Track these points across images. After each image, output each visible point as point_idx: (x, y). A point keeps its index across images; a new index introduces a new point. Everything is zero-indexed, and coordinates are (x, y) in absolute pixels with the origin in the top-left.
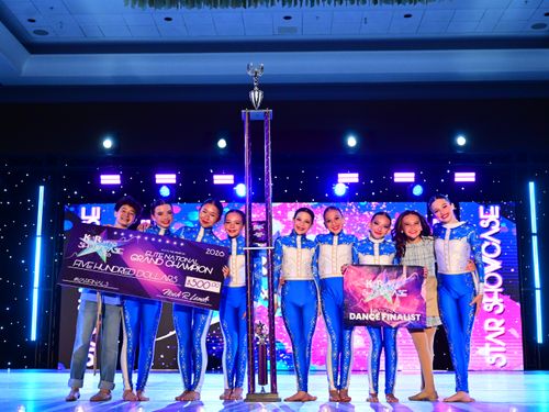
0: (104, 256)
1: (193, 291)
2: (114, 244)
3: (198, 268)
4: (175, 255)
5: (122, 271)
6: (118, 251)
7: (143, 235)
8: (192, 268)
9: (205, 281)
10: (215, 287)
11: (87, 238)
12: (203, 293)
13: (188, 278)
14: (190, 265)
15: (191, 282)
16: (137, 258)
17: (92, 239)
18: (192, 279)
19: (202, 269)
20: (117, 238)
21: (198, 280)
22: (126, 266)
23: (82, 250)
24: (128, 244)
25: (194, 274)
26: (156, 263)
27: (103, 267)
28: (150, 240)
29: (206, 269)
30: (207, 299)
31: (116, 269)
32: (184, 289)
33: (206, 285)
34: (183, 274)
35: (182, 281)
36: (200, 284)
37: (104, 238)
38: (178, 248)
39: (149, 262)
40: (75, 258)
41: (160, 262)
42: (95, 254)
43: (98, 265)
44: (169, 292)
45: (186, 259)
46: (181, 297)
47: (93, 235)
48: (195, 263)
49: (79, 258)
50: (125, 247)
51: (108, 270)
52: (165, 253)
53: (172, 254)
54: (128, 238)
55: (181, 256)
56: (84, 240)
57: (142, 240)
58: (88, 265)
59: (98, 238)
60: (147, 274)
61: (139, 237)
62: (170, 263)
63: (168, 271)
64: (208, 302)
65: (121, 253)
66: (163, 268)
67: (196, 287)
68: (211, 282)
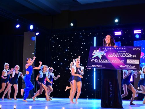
0: (100, 57)
1: (130, 65)
2: (103, 52)
4: (123, 53)
5: (106, 61)
6: (104, 54)
8: (129, 56)
9: (133, 60)
10: (137, 62)
12: (133, 65)
13: (128, 60)
14: (128, 55)
15: (129, 62)
16: (110, 56)
17: (96, 52)
19: (132, 56)
20: (104, 50)
21: (131, 60)
23: (93, 55)
24: (107, 51)
25: (130, 58)
26: (117, 56)
27: (100, 61)
28: (114, 49)
29: (134, 56)
30: (135, 66)
31: (104, 61)
32: (127, 64)
33: (134, 62)
34: (126, 59)
35: (126, 61)
37: (100, 51)
38: (124, 50)
39: (114, 57)
40: (92, 59)
41: (118, 56)
42: (97, 56)
43: (99, 60)
44: (122, 66)
45: (126, 53)
46: (126, 67)
47: (96, 50)
48: (130, 54)
49: (93, 59)
50: (106, 53)
51: (102, 61)
52: (119, 52)
53: (122, 53)
54: (107, 49)
55: (125, 52)
56: (94, 52)
57: (112, 49)
58: (95, 61)
59: (98, 51)
60: (114, 61)
61: (110, 48)
62: (121, 56)
63: (121, 59)
64: (135, 68)
65: (105, 55)
66: (119, 58)
67: (130, 63)
68: (136, 60)
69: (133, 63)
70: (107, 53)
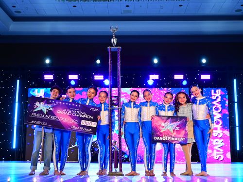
0: (45, 111)
1: (84, 126)
2: (50, 106)
3: (87, 116)
4: (77, 111)
5: (53, 118)
6: (51, 109)
7: (62, 102)
8: (84, 116)
9: (90, 122)
10: (94, 125)
11: (37, 103)
12: (89, 127)
13: (82, 121)
14: (83, 115)
15: (83, 122)
16: (60, 112)
17: (40, 104)
18: (84, 121)
19: (88, 117)
20: (51, 103)
21: (86, 121)
22: (55, 115)
23: (35, 108)
24: (56, 106)
25: (85, 119)
26: (68, 114)
27: (45, 116)
28: (65, 104)
29: (90, 117)
30: (91, 130)
31: (50, 117)
32: (81, 126)
33: (90, 124)
34: (80, 119)
35: (80, 122)
36: (88, 123)
37: (45, 104)
38: (78, 108)
39: (65, 114)
40: (33, 112)
41: (70, 113)
42: (41, 110)
43: (43, 115)
44: (74, 127)
45: (81, 113)
46: (79, 129)
47: (40, 102)
48: (85, 114)
49: (35, 112)
51: (47, 117)
52: (72, 110)
53: (75, 110)
54: (56, 103)
55: (79, 111)
57: (62, 104)
58: (38, 115)
59: (42, 103)
60: (64, 119)
61: (60, 103)
62: (74, 114)
63: (74, 118)
64: (91, 131)
65: (53, 110)
66: (71, 116)
68: (92, 122)
69: (88, 125)
70: (55, 107)
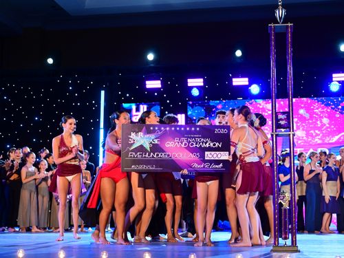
0: (147, 147)
1: (211, 162)
2: (153, 136)
3: (212, 144)
4: (195, 138)
5: (162, 156)
6: (156, 141)
8: (207, 145)
9: (218, 153)
11: (133, 135)
12: (217, 162)
13: (206, 153)
14: (206, 143)
15: (209, 155)
17: (137, 135)
18: (209, 153)
19: (214, 145)
20: (153, 132)
21: (213, 153)
22: (163, 151)
23: (132, 144)
25: (210, 149)
26: (183, 146)
27: (149, 155)
28: (176, 129)
29: (217, 144)
30: (221, 165)
31: (158, 155)
32: (205, 161)
33: (219, 156)
34: (202, 151)
35: (203, 156)
36: (215, 156)
37: (145, 134)
38: (196, 132)
39: (178, 146)
40: (129, 151)
41: (185, 144)
42: (142, 146)
43: (145, 154)
44: (196, 165)
45: (202, 140)
46: (204, 167)
47: (137, 133)
48: (209, 141)
49: (132, 151)
50: (161, 137)
51: (153, 157)
52: (188, 137)
53: (193, 138)
54: (161, 131)
55: (199, 138)
56: (131, 137)
58: (139, 155)
59: (141, 134)
60: (179, 155)
61: (168, 129)
62: (192, 144)
63: (192, 150)
64: (222, 168)
65: (159, 143)
66: (188, 148)
67: (213, 158)
68: (222, 153)
69: (217, 158)
